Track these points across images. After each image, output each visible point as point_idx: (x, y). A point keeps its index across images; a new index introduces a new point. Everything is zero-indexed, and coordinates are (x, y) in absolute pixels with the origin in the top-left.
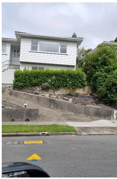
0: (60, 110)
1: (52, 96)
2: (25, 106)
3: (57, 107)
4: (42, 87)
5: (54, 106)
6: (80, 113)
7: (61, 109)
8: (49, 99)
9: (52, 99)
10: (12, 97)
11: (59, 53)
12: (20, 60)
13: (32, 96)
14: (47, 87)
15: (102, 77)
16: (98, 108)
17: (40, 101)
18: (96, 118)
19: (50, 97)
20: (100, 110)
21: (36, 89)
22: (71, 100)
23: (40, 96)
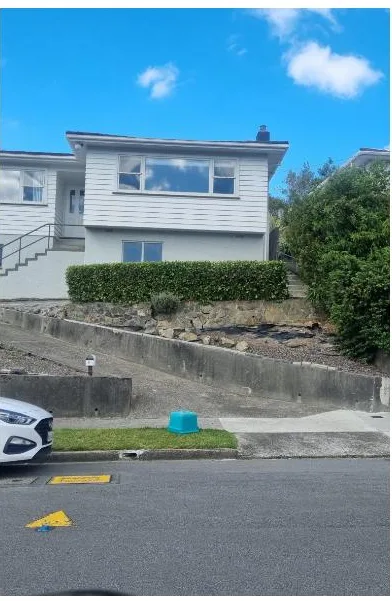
0: (208, 378)
1: (182, 335)
2: (90, 367)
3: (198, 371)
4: (152, 308)
5: (189, 368)
6: (272, 389)
7: (213, 376)
8: (175, 346)
9: (184, 346)
10: (60, 340)
11: (211, 193)
12: (85, 223)
13: (120, 336)
14: (167, 307)
15: (342, 269)
16: (330, 372)
17: (147, 352)
18: (322, 404)
19: (175, 336)
20: (337, 377)
21: (136, 313)
22: (242, 345)
23: (145, 334)
